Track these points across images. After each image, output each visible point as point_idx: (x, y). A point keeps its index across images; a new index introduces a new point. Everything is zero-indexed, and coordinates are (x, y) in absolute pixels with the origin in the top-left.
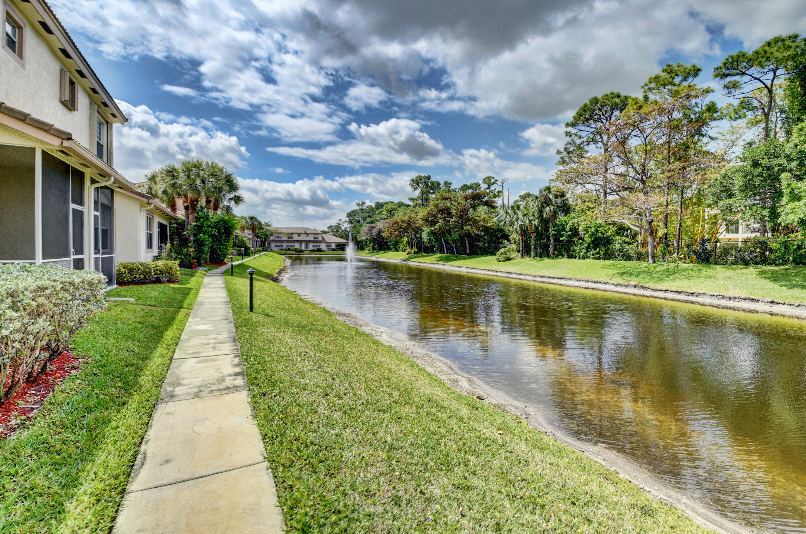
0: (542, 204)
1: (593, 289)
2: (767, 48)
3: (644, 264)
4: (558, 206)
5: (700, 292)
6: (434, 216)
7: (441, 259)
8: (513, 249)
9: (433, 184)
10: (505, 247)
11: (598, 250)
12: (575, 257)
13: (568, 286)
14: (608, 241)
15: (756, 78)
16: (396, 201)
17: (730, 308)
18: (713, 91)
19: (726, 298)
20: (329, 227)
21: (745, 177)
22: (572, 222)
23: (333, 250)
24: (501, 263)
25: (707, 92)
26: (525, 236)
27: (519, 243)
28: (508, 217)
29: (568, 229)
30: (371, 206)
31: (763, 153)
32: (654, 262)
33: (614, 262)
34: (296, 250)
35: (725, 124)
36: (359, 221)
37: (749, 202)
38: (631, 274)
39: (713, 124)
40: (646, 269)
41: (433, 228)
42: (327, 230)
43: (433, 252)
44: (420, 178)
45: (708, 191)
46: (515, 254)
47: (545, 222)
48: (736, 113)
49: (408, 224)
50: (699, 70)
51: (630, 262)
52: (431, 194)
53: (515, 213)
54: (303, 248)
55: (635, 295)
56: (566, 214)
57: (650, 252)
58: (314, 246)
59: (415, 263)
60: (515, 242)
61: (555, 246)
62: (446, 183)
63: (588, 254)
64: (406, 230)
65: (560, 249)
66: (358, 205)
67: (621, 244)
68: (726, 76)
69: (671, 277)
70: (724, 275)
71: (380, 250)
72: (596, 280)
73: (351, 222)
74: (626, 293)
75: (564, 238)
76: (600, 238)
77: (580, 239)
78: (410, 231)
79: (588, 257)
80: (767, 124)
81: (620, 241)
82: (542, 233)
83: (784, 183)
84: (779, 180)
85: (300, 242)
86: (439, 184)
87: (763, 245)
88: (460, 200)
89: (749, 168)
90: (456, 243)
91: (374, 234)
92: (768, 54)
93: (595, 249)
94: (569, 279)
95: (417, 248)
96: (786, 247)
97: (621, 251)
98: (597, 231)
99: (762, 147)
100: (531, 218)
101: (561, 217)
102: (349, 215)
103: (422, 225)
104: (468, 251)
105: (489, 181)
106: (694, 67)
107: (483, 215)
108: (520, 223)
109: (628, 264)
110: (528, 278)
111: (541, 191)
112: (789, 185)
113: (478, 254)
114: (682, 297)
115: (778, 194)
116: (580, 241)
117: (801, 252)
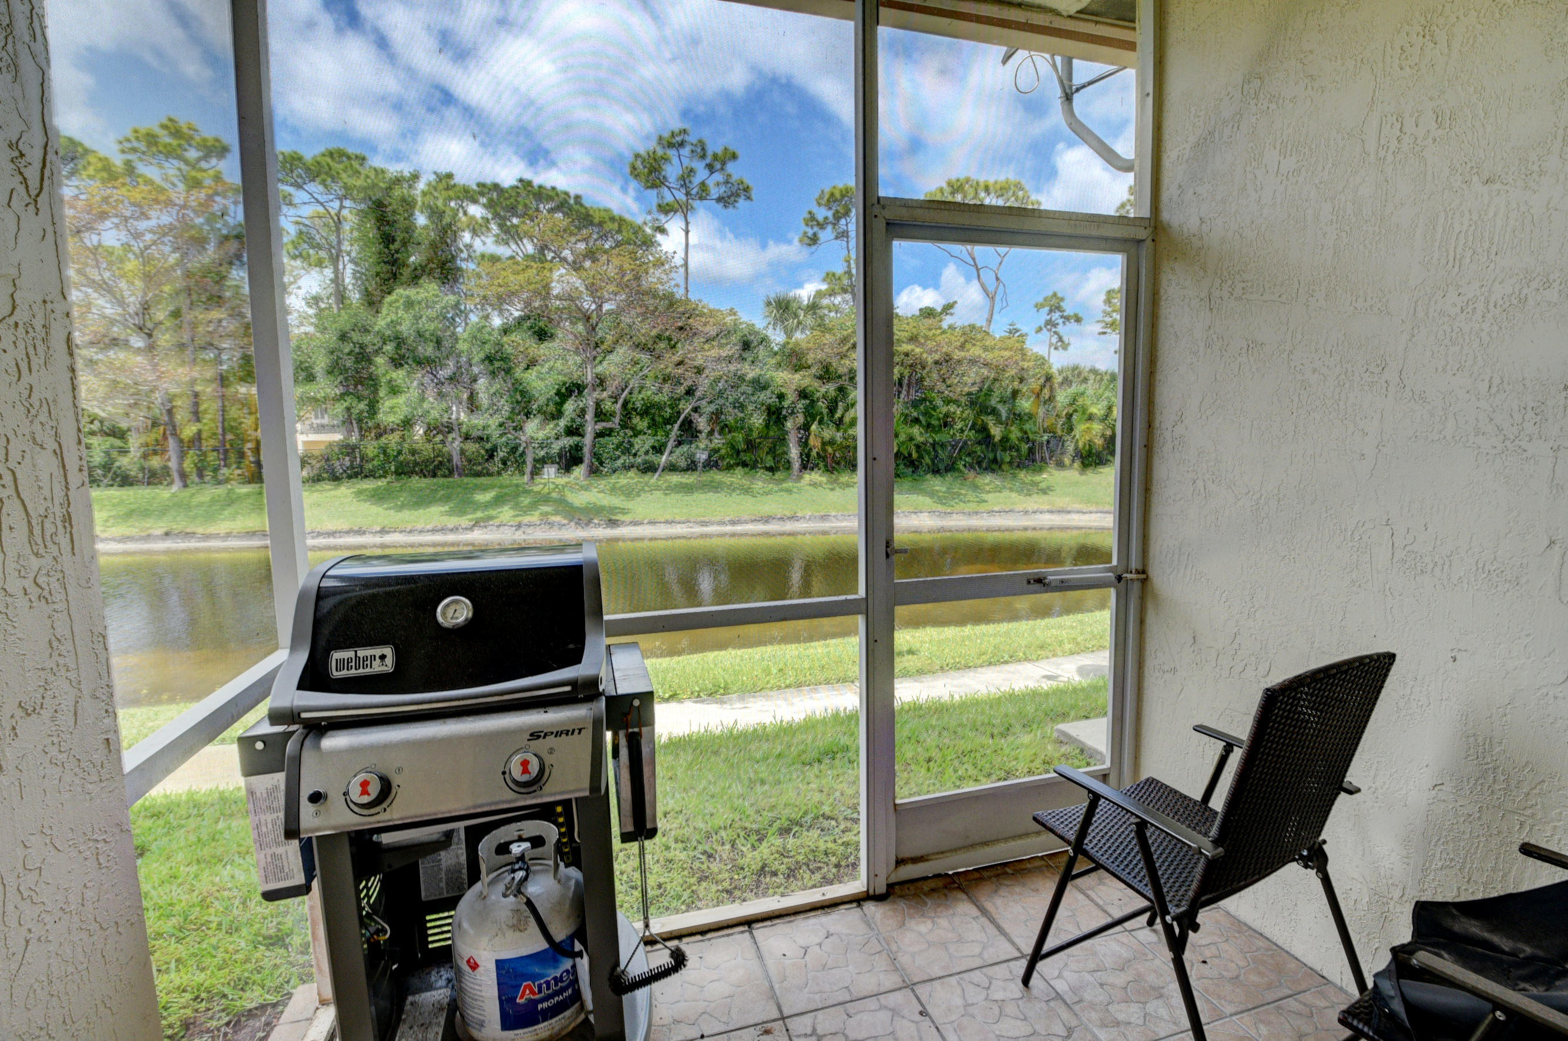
2: (330, 161)
3: (168, 491)
15: (317, 201)
19: (322, 534)
21: (331, 353)
32: (185, 486)
38: (144, 514)
40: (173, 501)
48: (296, 248)
50: (223, 148)
51: (135, 489)
57: (173, 467)
69: (226, 511)
80: (337, 275)
81: (103, 447)
83: (380, 368)
84: (374, 363)
87: (352, 450)
89: (334, 343)
92: (333, 172)
96: (385, 452)
97: (108, 467)
109: (130, 492)
112: (386, 373)
115: (373, 382)
117: (401, 458)
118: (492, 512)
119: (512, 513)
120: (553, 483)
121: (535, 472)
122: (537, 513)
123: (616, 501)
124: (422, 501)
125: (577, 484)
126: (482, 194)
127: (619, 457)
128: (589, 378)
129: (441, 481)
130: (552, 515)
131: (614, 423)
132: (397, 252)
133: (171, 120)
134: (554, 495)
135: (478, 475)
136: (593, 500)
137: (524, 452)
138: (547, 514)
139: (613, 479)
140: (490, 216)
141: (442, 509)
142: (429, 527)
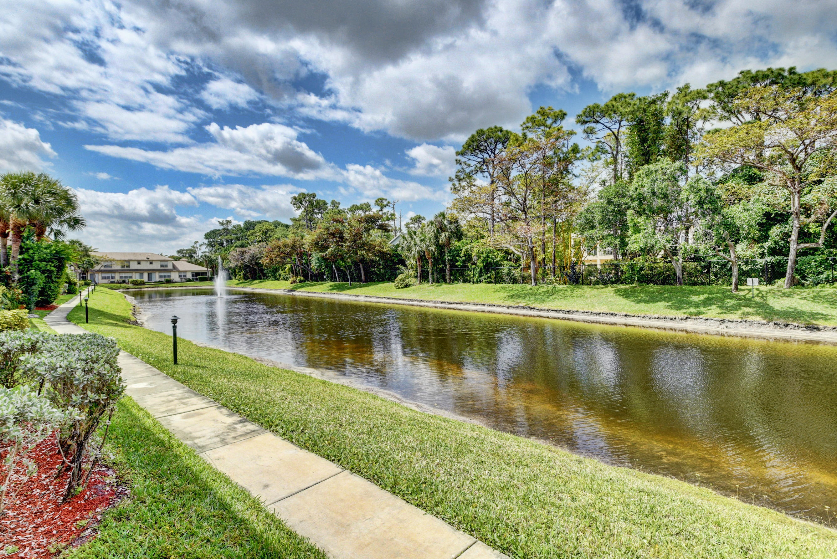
0: (438, 230)
1: (489, 312)
2: (614, 103)
3: (529, 287)
4: (452, 232)
5: (574, 309)
6: (325, 240)
7: (333, 288)
8: (411, 275)
9: (318, 203)
10: (402, 273)
11: (489, 274)
12: (470, 282)
13: (467, 310)
14: (497, 266)
15: (607, 127)
16: (271, 220)
17: (596, 322)
18: (576, 134)
20: (179, 252)
21: (602, 212)
22: (466, 247)
23: (189, 280)
24: (400, 290)
25: (572, 134)
26: (422, 261)
27: (417, 269)
28: (406, 242)
29: (462, 255)
30: (239, 226)
31: (614, 193)
32: (536, 285)
33: (503, 285)
34: (135, 283)
35: (586, 164)
36: (222, 244)
37: (606, 233)
38: (519, 297)
39: (577, 163)
40: (530, 291)
41: (324, 254)
42: (176, 254)
43: (323, 280)
44: (303, 195)
45: (576, 223)
46: (414, 280)
47: (441, 248)
48: (594, 156)
49: (292, 248)
50: (565, 114)
51: (517, 285)
52: (316, 213)
53: (411, 237)
54: (145, 278)
55: (524, 315)
56: (459, 240)
57: (532, 275)
58: (161, 277)
59: (302, 293)
60: (412, 268)
61: (451, 271)
62: (333, 203)
63: (481, 278)
64: (289, 255)
65: (455, 274)
66: (222, 224)
67: (509, 269)
68: (585, 122)
69: (551, 297)
70: (591, 294)
71: (254, 278)
72: (491, 303)
73: (211, 245)
74: (517, 314)
75: (459, 263)
76: (490, 263)
77: (473, 264)
78: (294, 256)
79: (481, 281)
80: (615, 166)
81: (508, 266)
82: (438, 260)
83: (629, 218)
84: (626, 215)
85: (141, 272)
86: (325, 203)
87: (616, 267)
88: (353, 223)
89: (605, 205)
90: (350, 269)
91: (246, 260)
92: (615, 108)
93: (487, 274)
94: (467, 303)
95: (303, 276)
96: (633, 269)
97: (509, 274)
98: (488, 256)
99: (614, 188)
100: (428, 243)
101: (456, 243)
102: (208, 236)
103: (310, 250)
104: (363, 278)
105: (380, 202)
106: (561, 111)
107: (379, 240)
108: (418, 248)
109: (515, 286)
110: (429, 304)
111: (436, 217)
112: (632, 220)
113: (374, 281)
114: (561, 315)
115: (624, 226)
116: (474, 266)
117: (643, 272)
118: (702, 309)
119: (719, 310)
120: (758, 289)
121: (741, 281)
122: (740, 312)
123: (818, 308)
124: (653, 299)
125: (779, 291)
126: (710, 91)
127: (822, 273)
128: (795, 206)
129: (667, 287)
130: (753, 314)
131: (817, 243)
132: (648, 147)
133: (541, 108)
134: (757, 299)
135: (695, 284)
136: (795, 305)
137: (731, 268)
138: (748, 314)
139: (818, 288)
140: (716, 104)
141: (667, 304)
142: (657, 316)
